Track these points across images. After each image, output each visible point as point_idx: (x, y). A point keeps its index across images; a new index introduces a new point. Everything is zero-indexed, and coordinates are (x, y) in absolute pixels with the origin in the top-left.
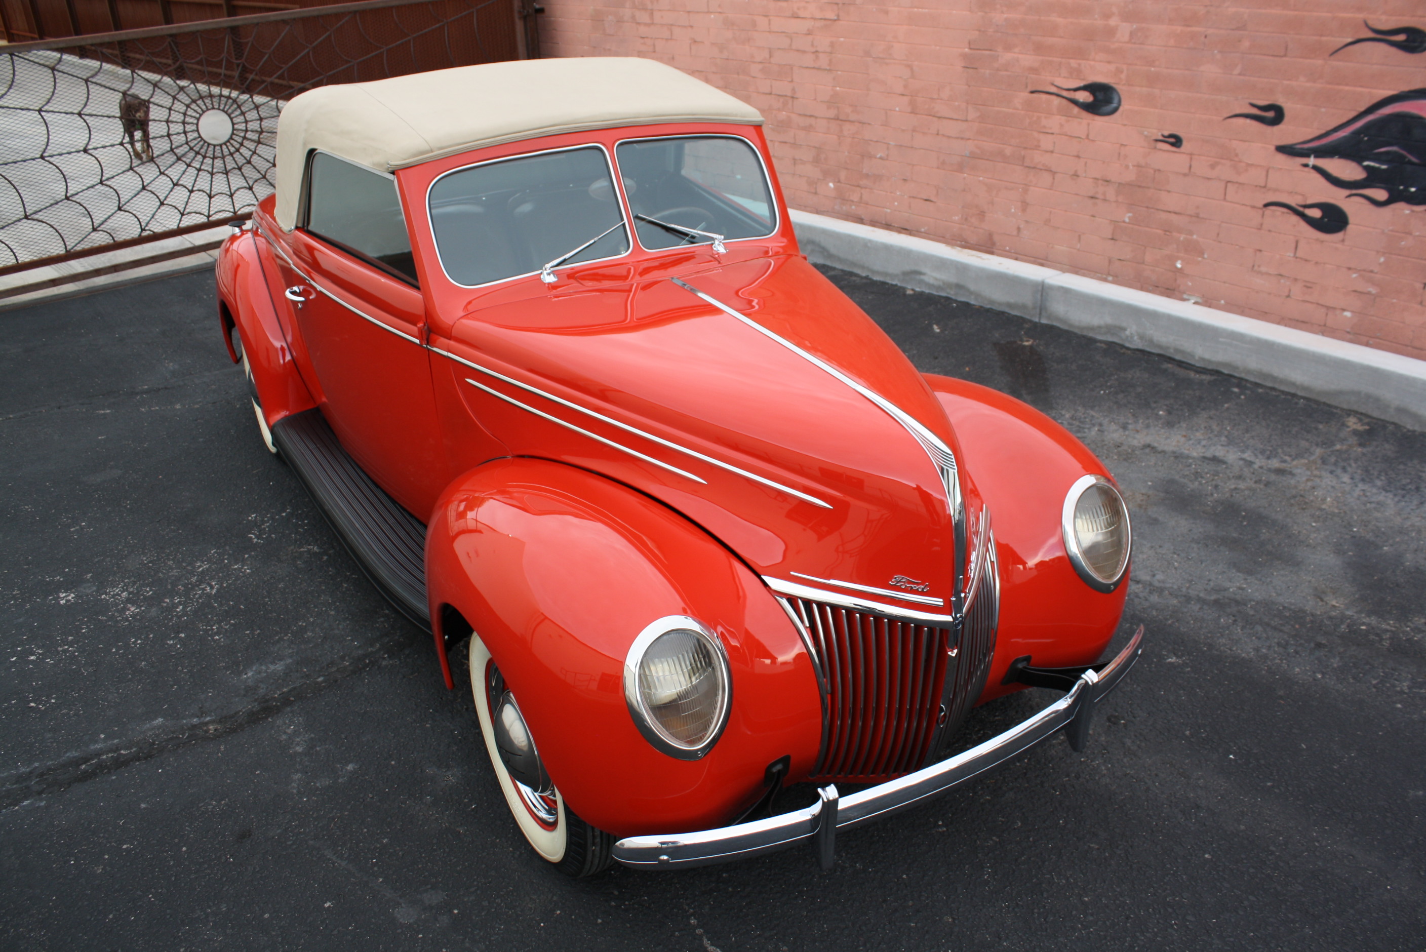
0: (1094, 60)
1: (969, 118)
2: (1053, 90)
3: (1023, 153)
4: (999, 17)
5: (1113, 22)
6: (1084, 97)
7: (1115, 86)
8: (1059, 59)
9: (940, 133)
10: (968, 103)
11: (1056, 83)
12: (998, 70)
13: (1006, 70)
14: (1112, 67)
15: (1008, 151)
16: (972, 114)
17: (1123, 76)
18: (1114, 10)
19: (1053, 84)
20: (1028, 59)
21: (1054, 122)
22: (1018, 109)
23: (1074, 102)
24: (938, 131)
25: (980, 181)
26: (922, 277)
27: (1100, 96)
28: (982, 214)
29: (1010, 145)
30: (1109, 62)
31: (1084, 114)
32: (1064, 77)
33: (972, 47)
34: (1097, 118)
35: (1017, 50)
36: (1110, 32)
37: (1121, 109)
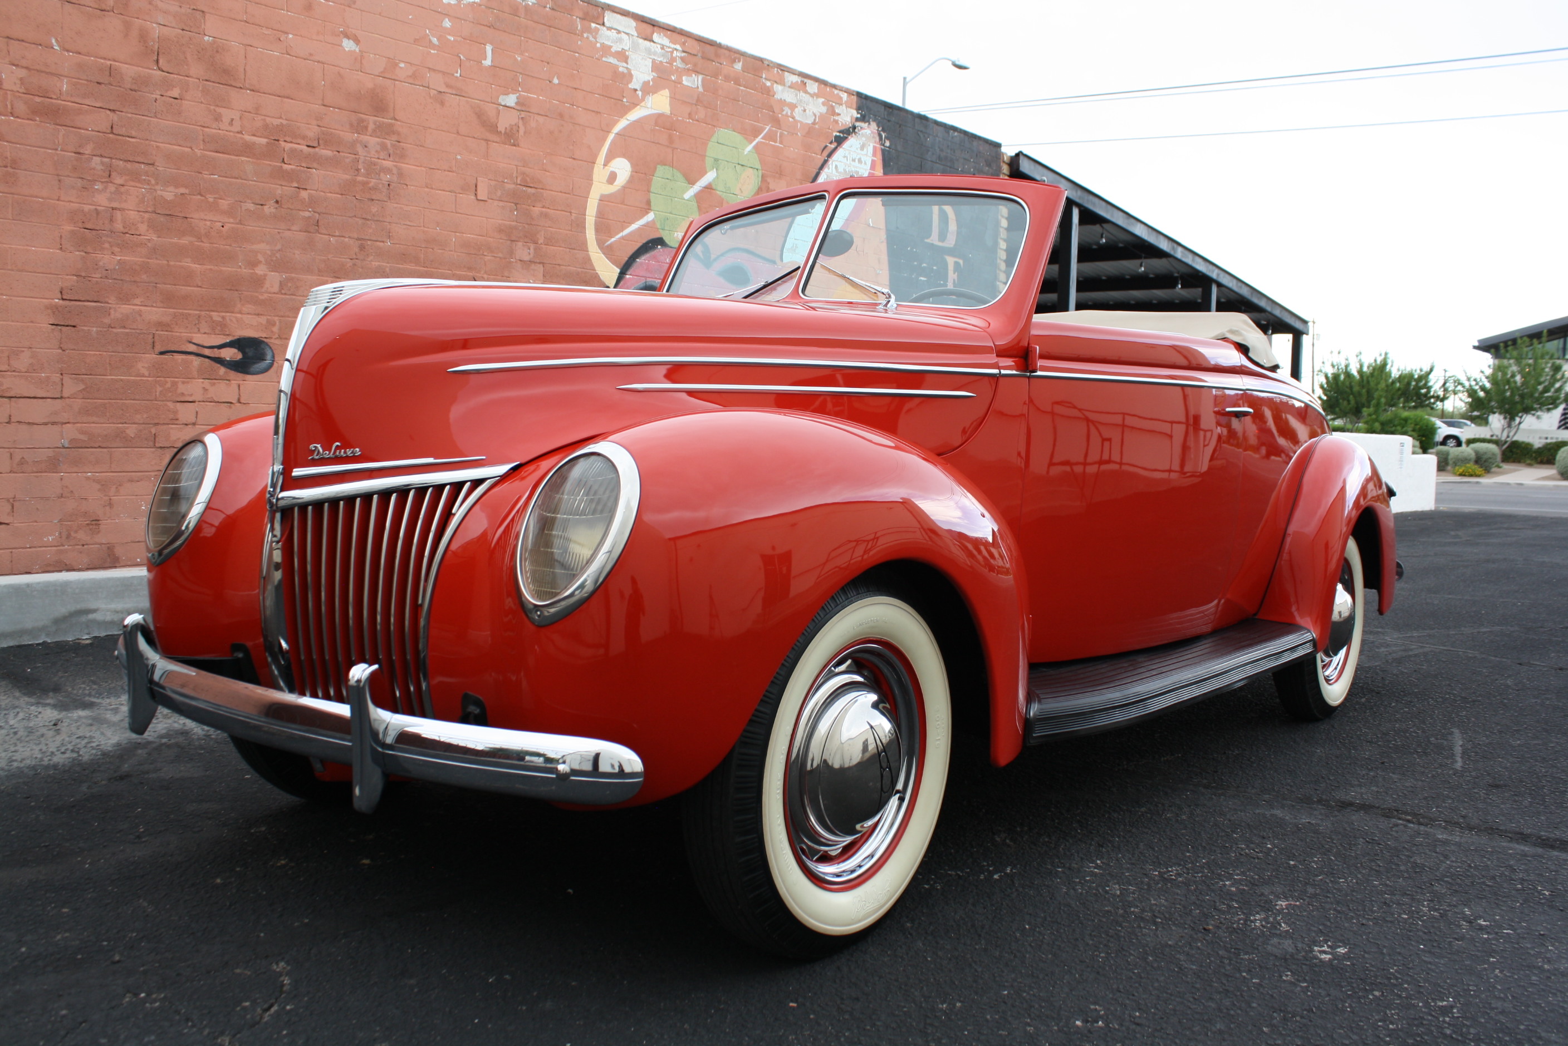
0: (240, 313)
1: (65, 395)
2: (192, 348)
3: (153, 431)
4: (108, 259)
5: (261, 270)
6: (230, 354)
7: (265, 340)
8: (198, 312)
9: (13, 419)
10: (62, 374)
11: (194, 341)
12: (110, 326)
13: (124, 327)
14: (263, 320)
15: (131, 431)
16: (71, 387)
17: (275, 329)
18: (260, 258)
19: (190, 342)
20: (155, 313)
21: (195, 388)
22: (143, 376)
23: (219, 361)
24: (10, 416)
25: (88, 478)
26: (98, 616)
27: (250, 352)
28: (95, 523)
29: (134, 423)
30: (258, 315)
31: (232, 374)
32: (205, 333)
33: (64, 297)
34: (249, 377)
35: (137, 301)
36: (258, 282)
37: (275, 364)
